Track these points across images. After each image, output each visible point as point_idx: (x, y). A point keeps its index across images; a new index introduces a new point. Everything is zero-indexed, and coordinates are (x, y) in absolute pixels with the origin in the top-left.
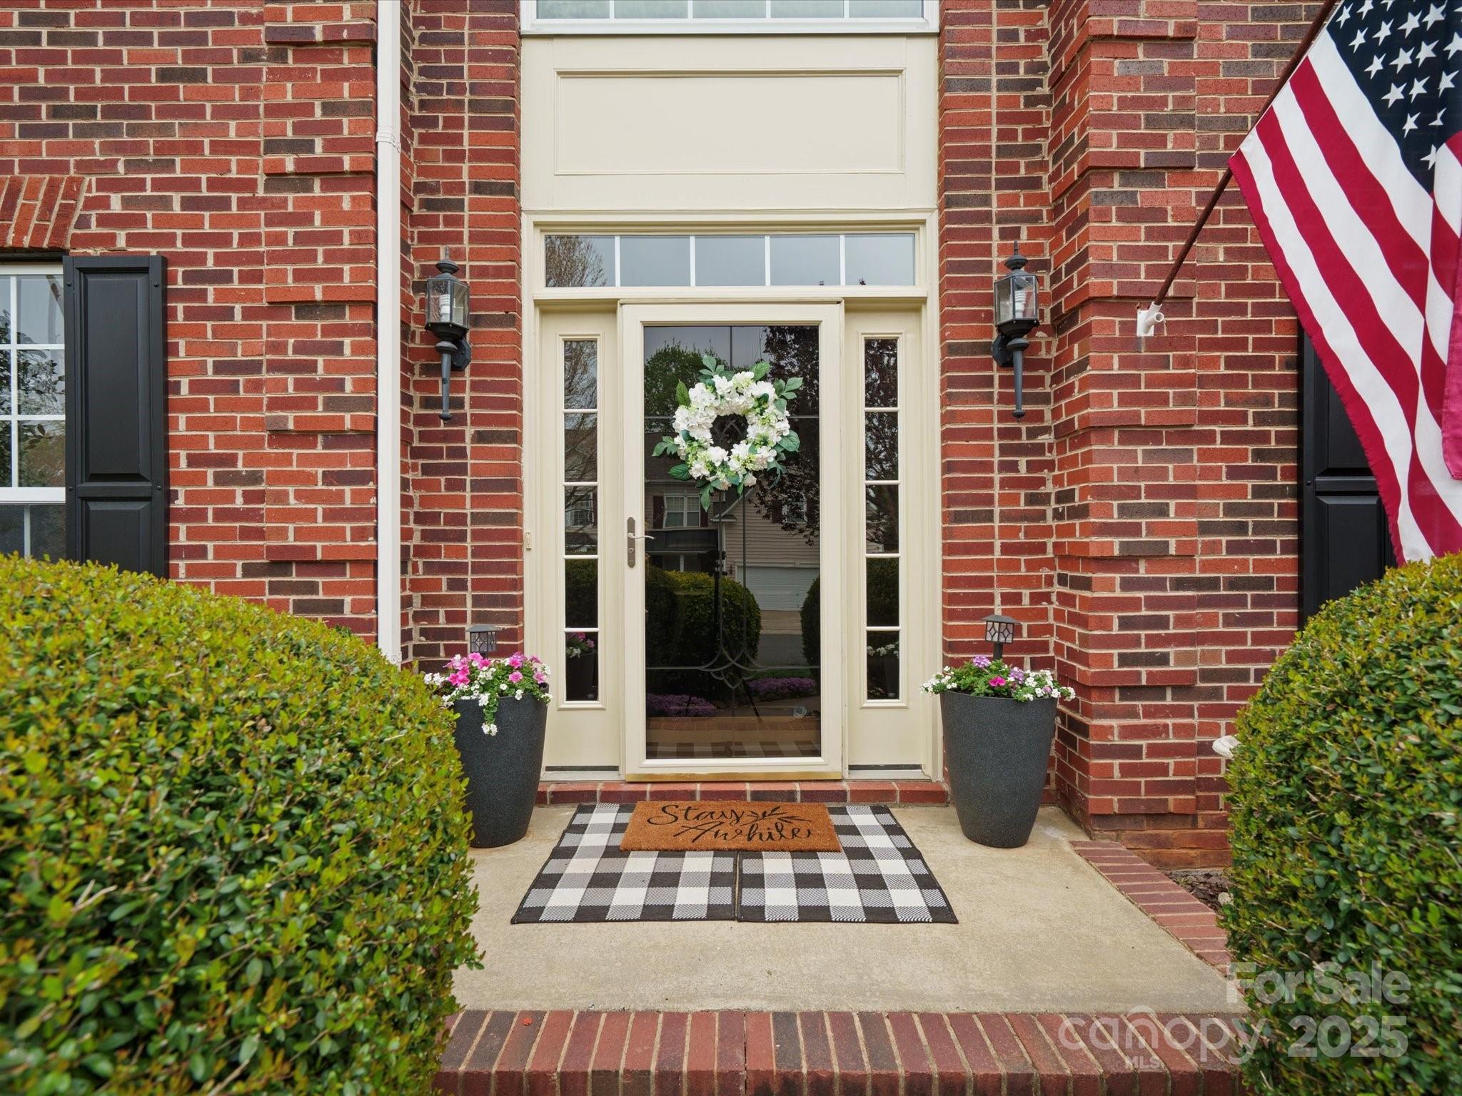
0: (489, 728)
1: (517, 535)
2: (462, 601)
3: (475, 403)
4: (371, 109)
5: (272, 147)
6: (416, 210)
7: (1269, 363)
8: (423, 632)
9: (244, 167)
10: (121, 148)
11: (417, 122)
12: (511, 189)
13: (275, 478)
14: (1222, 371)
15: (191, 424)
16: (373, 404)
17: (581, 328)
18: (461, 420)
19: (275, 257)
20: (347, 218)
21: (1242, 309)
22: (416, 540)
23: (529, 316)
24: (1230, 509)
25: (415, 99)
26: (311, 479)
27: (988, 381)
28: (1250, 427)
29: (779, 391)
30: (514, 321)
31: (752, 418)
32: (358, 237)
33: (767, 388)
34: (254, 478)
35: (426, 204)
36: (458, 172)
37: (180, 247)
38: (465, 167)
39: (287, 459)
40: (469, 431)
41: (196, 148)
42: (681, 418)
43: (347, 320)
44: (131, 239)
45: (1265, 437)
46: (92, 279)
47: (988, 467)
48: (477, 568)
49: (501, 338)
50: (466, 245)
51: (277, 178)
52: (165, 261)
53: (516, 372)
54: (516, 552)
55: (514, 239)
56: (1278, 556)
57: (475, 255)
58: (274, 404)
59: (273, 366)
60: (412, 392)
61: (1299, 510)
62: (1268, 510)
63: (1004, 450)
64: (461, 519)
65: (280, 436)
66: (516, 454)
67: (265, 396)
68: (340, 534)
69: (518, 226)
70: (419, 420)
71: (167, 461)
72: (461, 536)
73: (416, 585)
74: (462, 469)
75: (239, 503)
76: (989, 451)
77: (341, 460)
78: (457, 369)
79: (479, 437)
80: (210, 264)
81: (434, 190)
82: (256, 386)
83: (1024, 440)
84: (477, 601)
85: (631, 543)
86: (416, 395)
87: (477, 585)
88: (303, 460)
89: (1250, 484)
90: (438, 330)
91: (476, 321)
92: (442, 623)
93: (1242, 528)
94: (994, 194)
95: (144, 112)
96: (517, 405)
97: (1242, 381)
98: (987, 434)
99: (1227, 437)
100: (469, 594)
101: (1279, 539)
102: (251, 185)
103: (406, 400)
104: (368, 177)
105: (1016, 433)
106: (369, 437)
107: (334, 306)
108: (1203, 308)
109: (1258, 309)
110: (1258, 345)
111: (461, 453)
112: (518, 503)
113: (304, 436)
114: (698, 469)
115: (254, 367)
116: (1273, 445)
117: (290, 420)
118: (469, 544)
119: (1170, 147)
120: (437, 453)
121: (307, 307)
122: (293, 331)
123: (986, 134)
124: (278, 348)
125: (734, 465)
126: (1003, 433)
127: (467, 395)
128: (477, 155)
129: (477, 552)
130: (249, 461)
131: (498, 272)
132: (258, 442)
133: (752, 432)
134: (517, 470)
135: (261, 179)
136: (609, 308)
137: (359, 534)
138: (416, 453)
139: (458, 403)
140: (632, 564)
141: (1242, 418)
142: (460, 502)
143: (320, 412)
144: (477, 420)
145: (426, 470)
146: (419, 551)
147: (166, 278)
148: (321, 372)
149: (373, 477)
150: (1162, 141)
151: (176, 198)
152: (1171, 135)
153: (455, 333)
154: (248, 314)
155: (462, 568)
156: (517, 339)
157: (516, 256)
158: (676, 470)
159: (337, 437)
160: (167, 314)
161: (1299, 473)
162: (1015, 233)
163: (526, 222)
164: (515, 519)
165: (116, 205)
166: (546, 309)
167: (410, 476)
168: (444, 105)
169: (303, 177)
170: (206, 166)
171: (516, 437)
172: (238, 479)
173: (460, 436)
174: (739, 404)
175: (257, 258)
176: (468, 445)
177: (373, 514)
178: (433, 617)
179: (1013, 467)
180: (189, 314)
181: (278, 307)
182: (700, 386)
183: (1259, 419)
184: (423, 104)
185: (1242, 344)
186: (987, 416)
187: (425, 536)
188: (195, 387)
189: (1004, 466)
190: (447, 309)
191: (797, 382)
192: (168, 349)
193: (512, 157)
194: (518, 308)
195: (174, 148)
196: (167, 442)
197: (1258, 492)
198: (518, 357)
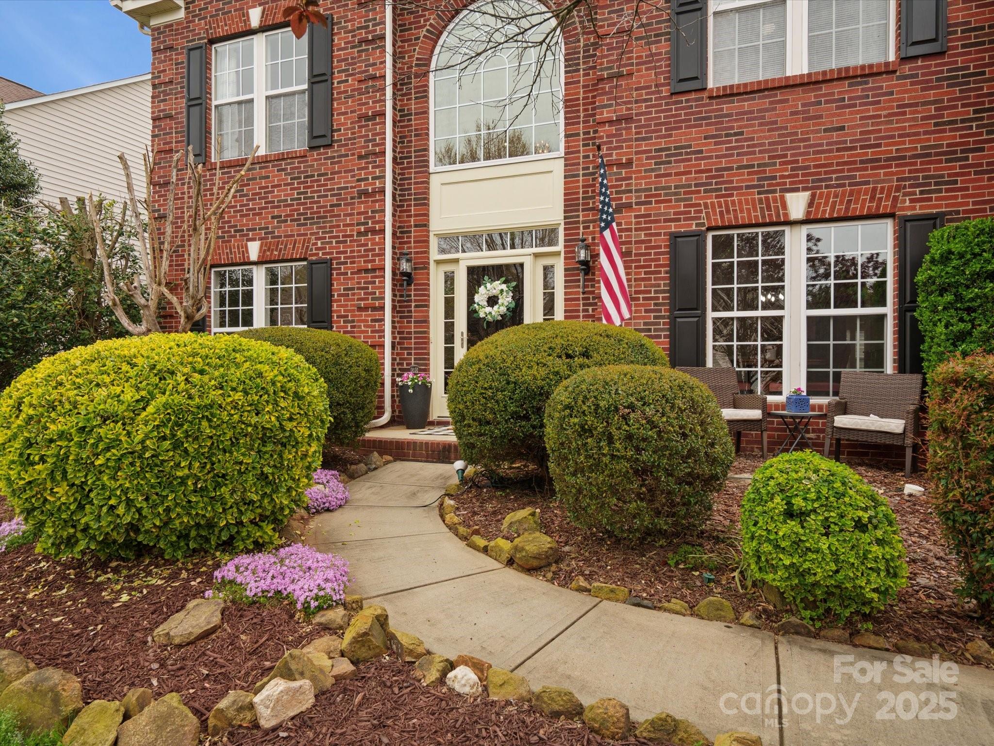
0: (411, 391)
1: (428, 338)
2: (411, 359)
3: (415, 295)
4: (384, 211)
5: (358, 224)
6: (398, 235)
7: (660, 272)
8: (400, 369)
9: (351, 231)
10: (320, 228)
11: (398, 206)
12: (426, 225)
13: (359, 321)
14: (643, 276)
15: (337, 306)
16: (383, 298)
17: (449, 268)
18: (410, 301)
19: (359, 257)
20: (377, 244)
21: (650, 254)
22: (398, 340)
23: (432, 266)
24: (645, 324)
25: (398, 199)
26: (367, 321)
27: (579, 281)
28: (653, 295)
29: (508, 287)
30: (428, 269)
31: (500, 297)
32: (380, 249)
33: (504, 287)
34: (353, 321)
35: (401, 232)
36: (410, 221)
37: (335, 255)
38: (412, 219)
39: (361, 316)
40: (413, 304)
41: (339, 226)
42: (477, 298)
43: (377, 274)
44: (323, 254)
45: (658, 298)
46: (314, 266)
47: (578, 311)
48: (416, 349)
49: (422, 274)
50: (412, 245)
51: (360, 234)
52: (331, 259)
53: (428, 285)
54: (428, 343)
55: (428, 242)
56: (662, 340)
57: (415, 247)
58: (359, 300)
59: (359, 288)
60: (396, 293)
61: (670, 323)
62: (659, 324)
63: (584, 305)
64: (410, 333)
65: (360, 309)
66: (428, 311)
67: (356, 297)
68: (374, 337)
69: (428, 236)
70: (399, 301)
71: (332, 317)
72: (410, 338)
73: (398, 354)
74: (411, 317)
75: (349, 329)
76: (579, 305)
77: (375, 315)
78: (409, 284)
79: (416, 306)
80: (342, 260)
81: (403, 227)
82: (353, 294)
83: (591, 301)
84: (415, 359)
85: (462, 340)
86: (398, 293)
87: (416, 354)
88: (366, 316)
89: (652, 315)
90: (404, 274)
91: (415, 269)
92: (405, 366)
93: (649, 330)
94: (581, 214)
95: (326, 217)
96: (428, 296)
97: (650, 279)
98: (578, 299)
99: (644, 299)
100: (413, 357)
101: (662, 334)
102: (352, 236)
103: (394, 295)
104: (382, 231)
105: (588, 299)
106: (382, 308)
107: (374, 270)
108: (636, 255)
109: (655, 254)
110: (656, 266)
111: (410, 311)
112: (428, 328)
113: (366, 309)
114: (482, 315)
115: (353, 289)
116: (661, 301)
117: (362, 304)
118: (413, 341)
119: (624, 201)
120: (403, 312)
121: (367, 271)
122: (363, 278)
123: (578, 193)
124: (359, 283)
125: (493, 313)
126: (584, 299)
127: (412, 293)
128: (416, 215)
129: (415, 343)
130: (352, 316)
131: (422, 253)
132: (353, 311)
133: (500, 301)
134: (428, 317)
135: (355, 233)
136: (456, 261)
137: (380, 337)
138: (398, 312)
139: (410, 296)
140: (462, 347)
141: (650, 292)
142: (410, 327)
143: (370, 301)
144: (415, 301)
145: (401, 317)
146: (399, 343)
147: (332, 264)
148: (370, 290)
149: (383, 320)
150: (621, 199)
151: (334, 241)
152: (624, 196)
153: (409, 275)
154: (352, 273)
155: (410, 349)
156: (428, 274)
157: (428, 247)
158: (475, 315)
159: (374, 309)
160: (332, 274)
161: (670, 311)
162: (588, 227)
163: (431, 234)
164: (427, 333)
165: (319, 245)
166: (438, 262)
167: (396, 319)
168: (406, 200)
169: (365, 233)
170: (341, 231)
171: (428, 306)
172: (349, 322)
173: (410, 306)
174: (495, 292)
175: (354, 257)
176: (413, 309)
177: (383, 331)
178: (402, 364)
179: (587, 311)
180: (337, 274)
181: (359, 271)
182: (482, 287)
183: (656, 292)
184: (400, 201)
185: (650, 266)
186: (578, 293)
187: (400, 338)
188: (339, 295)
189: (584, 311)
190: (405, 266)
191: (514, 284)
192: (332, 285)
193: (427, 215)
194: (428, 264)
195: (333, 227)
196: (331, 311)
197: (655, 317)
198: (428, 279)
